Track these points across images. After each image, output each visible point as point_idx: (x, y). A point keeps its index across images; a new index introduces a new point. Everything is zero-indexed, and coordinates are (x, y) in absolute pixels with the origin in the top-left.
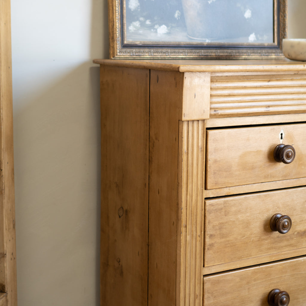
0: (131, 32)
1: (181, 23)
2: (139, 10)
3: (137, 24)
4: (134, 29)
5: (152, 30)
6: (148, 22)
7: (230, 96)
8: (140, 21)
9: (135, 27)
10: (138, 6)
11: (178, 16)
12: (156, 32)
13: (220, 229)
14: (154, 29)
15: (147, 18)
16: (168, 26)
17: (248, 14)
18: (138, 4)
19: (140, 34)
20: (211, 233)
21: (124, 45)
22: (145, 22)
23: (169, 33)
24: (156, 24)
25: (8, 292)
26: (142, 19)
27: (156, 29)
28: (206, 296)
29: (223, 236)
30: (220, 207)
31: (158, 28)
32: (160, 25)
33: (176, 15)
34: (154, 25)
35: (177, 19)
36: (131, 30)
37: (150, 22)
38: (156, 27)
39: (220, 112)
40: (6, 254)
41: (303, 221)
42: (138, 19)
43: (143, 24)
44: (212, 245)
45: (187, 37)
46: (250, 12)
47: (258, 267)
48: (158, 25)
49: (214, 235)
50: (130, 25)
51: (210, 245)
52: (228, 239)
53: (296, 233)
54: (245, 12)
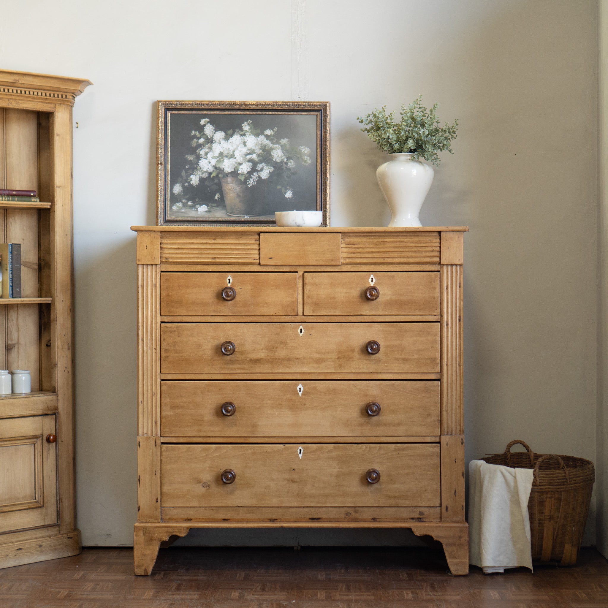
0: (174, 210)
1: (222, 203)
2: (182, 194)
3: (180, 205)
4: (177, 208)
5: (194, 209)
6: (190, 203)
7: (179, 249)
8: (182, 202)
9: (178, 207)
10: (182, 191)
11: (218, 198)
12: (197, 210)
13: (174, 346)
14: (195, 208)
15: (188, 200)
16: (208, 206)
17: (289, 194)
18: (182, 189)
19: (182, 212)
20: (167, 348)
21: (167, 220)
22: (187, 203)
23: (208, 212)
24: (197, 204)
25: (59, 393)
26: (184, 201)
27: (197, 209)
28: (163, 396)
29: (176, 352)
30: (174, 329)
31: (199, 207)
32: (201, 205)
33: (216, 197)
34: (195, 205)
35: (217, 200)
36: (174, 209)
37: (192, 203)
38: (197, 206)
39: (170, 260)
40: (57, 365)
41: (255, 350)
42: (181, 201)
43: (185, 205)
44: (167, 357)
45: (227, 214)
46: (291, 193)
47: (212, 381)
48: (199, 205)
49: (169, 350)
50: (174, 206)
51: (165, 357)
52: (182, 355)
53: (248, 359)
54: (285, 193)
